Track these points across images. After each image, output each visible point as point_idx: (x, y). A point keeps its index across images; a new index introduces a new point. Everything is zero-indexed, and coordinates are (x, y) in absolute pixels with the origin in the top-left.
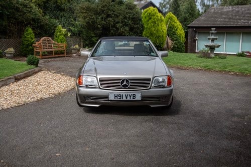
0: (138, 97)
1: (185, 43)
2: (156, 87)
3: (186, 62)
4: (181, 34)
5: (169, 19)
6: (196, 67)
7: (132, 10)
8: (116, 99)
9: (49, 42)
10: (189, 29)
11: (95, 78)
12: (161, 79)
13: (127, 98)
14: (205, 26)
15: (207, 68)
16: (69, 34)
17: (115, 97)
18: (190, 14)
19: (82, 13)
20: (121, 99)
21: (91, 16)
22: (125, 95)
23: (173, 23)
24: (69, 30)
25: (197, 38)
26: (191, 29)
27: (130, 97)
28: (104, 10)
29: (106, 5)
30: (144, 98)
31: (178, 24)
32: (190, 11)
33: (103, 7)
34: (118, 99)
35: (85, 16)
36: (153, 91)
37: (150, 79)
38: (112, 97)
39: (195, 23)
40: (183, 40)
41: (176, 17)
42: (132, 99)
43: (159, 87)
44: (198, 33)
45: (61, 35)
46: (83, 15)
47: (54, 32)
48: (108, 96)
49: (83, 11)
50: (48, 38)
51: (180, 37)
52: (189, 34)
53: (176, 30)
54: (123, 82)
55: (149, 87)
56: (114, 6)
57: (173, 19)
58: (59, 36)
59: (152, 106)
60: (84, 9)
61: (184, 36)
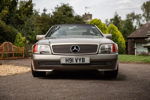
0: (87, 60)
1: (125, 49)
2: (102, 53)
3: (127, 58)
4: (121, 41)
5: (111, 29)
6: (137, 61)
7: (80, 21)
8: (67, 63)
9: (10, 46)
10: (128, 40)
11: (48, 46)
12: (107, 46)
13: (77, 61)
14: (142, 37)
15: (146, 61)
16: (28, 42)
17: (66, 60)
18: (129, 28)
19: (38, 23)
20: (72, 63)
21: (47, 25)
22: (75, 59)
23: (115, 32)
24: (28, 38)
25: (135, 47)
26: (130, 40)
27: (80, 60)
28: (57, 21)
29: (58, 17)
30: (92, 62)
31: (119, 33)
32: (129, 26)
33: (57, 18)
34: (69, 63)
35: (41, 26)
36: (100, 56)
37: (97, 45)
38: (63, 61)
39: (133, 35)
40: (124, 46)
41: (117, 28)
42: (81, 62)
43: (105, 52)
44: (136, 43)
45: (20, 41)
46: (39, 24)
47: (15, 39)
48: (60, 60)
49: (39, 21)
50: (9, 42)
51: (121, 43)
52: (128, 44)
53: (118, 38)
54: (73, 47)
55: (96, 53)
56: (66, 18)
57: (115, 29)
58: (18, 42)
59: (99, 70)
60: (40, 19)
61: (124, 44)
